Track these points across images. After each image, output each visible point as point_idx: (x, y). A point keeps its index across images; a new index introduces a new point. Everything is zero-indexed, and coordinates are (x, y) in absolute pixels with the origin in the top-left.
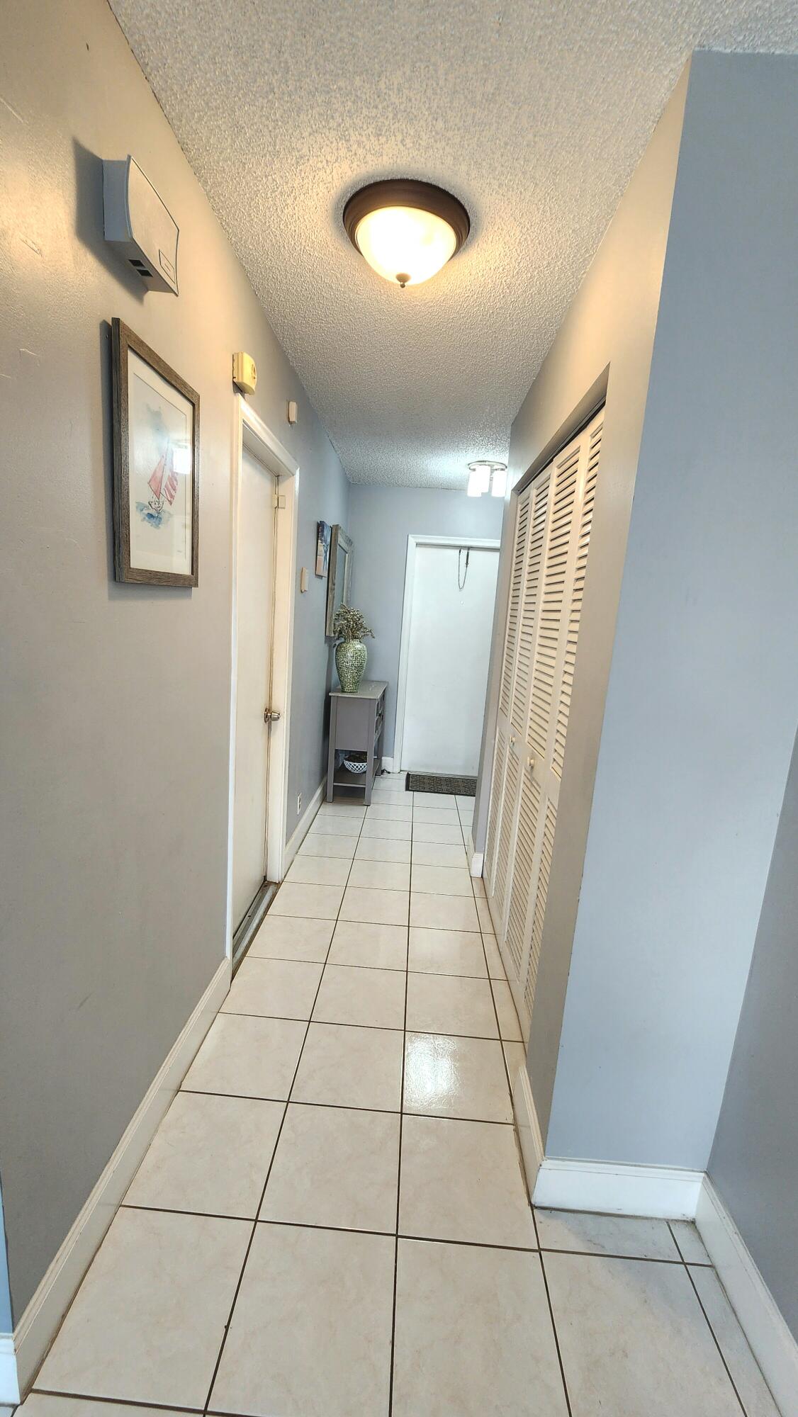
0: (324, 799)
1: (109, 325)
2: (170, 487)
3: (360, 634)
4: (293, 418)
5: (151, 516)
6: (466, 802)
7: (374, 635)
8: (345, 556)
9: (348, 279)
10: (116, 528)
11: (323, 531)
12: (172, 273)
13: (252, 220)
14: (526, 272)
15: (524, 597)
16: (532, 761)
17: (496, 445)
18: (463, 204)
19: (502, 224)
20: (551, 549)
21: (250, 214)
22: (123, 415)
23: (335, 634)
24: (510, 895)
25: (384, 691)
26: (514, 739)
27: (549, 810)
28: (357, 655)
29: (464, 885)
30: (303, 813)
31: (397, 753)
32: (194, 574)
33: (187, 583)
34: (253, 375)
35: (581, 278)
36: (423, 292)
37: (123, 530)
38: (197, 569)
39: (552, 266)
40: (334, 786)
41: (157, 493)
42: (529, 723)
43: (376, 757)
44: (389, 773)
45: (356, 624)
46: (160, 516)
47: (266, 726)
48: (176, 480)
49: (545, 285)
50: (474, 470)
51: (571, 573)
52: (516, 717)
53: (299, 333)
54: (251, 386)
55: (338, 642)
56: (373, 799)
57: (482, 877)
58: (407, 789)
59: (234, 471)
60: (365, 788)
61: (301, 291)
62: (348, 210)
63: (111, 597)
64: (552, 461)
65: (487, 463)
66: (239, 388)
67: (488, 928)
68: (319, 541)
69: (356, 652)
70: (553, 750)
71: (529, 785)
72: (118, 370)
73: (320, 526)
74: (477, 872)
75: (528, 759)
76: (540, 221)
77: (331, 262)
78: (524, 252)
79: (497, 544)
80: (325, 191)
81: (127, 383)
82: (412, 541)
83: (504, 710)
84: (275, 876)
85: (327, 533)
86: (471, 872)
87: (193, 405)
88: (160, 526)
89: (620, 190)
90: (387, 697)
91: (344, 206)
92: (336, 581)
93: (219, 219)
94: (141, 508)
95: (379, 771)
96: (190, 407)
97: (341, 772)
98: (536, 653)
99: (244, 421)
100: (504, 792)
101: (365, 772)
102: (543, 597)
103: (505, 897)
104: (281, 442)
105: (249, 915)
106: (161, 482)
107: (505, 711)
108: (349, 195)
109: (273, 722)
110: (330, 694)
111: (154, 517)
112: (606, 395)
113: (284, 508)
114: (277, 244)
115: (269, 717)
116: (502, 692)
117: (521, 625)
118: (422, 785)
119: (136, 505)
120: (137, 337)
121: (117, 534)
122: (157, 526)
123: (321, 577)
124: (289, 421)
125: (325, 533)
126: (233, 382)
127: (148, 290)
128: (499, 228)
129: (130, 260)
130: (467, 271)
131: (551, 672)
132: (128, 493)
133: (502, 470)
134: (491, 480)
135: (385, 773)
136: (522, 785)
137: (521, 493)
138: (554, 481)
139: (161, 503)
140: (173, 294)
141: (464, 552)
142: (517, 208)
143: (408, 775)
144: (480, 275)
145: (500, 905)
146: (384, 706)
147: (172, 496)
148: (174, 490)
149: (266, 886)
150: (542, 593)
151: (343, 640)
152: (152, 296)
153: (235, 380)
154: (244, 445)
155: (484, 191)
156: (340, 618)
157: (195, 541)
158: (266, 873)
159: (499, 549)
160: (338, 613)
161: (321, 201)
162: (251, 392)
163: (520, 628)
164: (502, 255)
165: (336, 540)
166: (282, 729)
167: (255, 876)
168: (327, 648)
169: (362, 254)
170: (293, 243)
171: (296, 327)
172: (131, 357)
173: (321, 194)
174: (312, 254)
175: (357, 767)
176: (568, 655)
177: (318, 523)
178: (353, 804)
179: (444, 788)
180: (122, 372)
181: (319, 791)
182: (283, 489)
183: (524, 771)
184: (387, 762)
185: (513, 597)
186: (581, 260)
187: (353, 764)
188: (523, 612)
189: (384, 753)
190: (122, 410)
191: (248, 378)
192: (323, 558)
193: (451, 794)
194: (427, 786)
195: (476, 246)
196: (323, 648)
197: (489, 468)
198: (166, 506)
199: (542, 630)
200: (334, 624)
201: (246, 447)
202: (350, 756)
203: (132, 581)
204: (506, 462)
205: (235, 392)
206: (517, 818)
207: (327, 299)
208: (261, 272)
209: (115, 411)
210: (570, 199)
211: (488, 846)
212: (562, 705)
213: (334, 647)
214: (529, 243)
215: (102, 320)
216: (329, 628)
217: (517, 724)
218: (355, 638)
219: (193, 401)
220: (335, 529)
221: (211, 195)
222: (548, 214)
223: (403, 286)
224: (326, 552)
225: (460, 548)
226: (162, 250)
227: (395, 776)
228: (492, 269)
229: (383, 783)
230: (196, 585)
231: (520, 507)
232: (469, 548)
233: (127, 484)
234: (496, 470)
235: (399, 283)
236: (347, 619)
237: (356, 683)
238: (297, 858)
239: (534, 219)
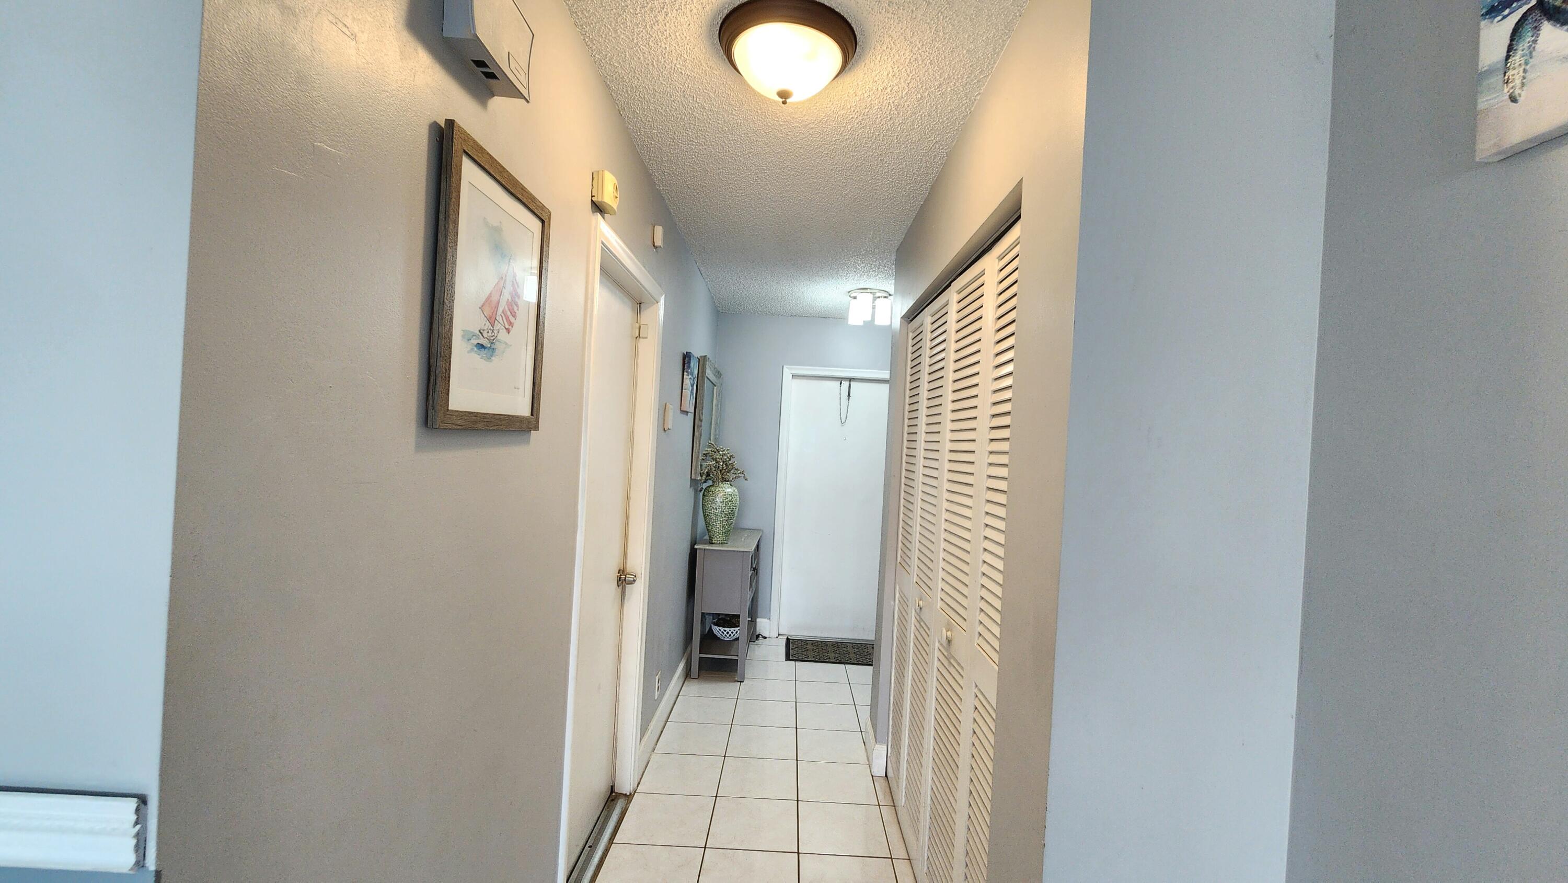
0: (687, 675)
1: (441, 127)
2: (509, 313)
3: (731, 476)
4: (659, 242)
5: (481, 346)
6: (861, 674)
7: (747, 477)
8: (714, 389)
9: (723, 99)
10: (432, 360)
11: (689, 363)
12: (523, 78)
13: (619, 36)
14: (916, 93)
15: (924, 434)
16: (949, 633)
17: (879, 272)
18: (850, 21)
19: (892, 43)
20: (955, 381)
21: (617, 30)
22: (451, 227)
23: (701, 476)
24: (929, 808)
25: (759, 541)
26: (921, 603)
27: (977, 699)
28: (727, 501)
29: (863, 790)
30: (661, 696)
31: (774, 614)
32: (535, 415)
33: (524, 426)
34: (615, 194)
35: (975, 100)
36: (804, 113)
37: (441, 363)
38: (538, 409)
39: (944, 87)
40: (700, 658)
41: (492, 320)
42: (941, 584)
43: (750, 619)
44: (765, 638)
45: (726, 465)
46: (493, 346)
47: (620, 590)
48: (517, 305)
49: (936, 107)
50: (855, 298)
51: (984, 410)
52: (922, 575)
53: (667, 155)
54: (614, 207)
55: (705, 486)
56: (748, 674)
57: (886, 776)
58: (788, 658)
59: (589, 296)
60: (737, 660)
61: (671, 111)
62: (724, 28)
63: (419, 447)
64: (949, 285)
65: (868, 291)
66: (598, 208)
67: (899, 852)
68: (685, 373)
69: (726, 496)
70: (978, 621)
71: (946, 663)
72: (449, 177)
73: (686, 358)
74: (879, 771)
75: (944, 631)
76: (932, 40)
77: (704, 81)
78: (914, 73)
79: (886, 375)
80: (700, 7)
81: (459, 192)
82: (788, 372)
83: (904, 565)
84: (625, 786)
85: (694, 364)
86: (872, 771)
87: (543, 222)
88: (493, 358)
89: (1018, 10)
90: (761, 546)
91: (720, 23)
92: (704, 418)
93: (582, 34)
94: (468, 336)
95: (755, 637)
96: (539, 224)
97: (709, 639)
98: (944, 501)
99: (602, 243)
100: (911, 668)
101: (737, 639)
102: (950, 436)
103: (922, 810)
104: (644, 267)
105: (589, 845)
106: (497, 307)
107: (906, 567)
108: (726, 12)
109: (627, 586)
110: (696, 547)
111: (486, 348)
112: (1020, 208)
113: (646, 338)
114: (645, 61)
115: (623, 579)
116: (900, 544)
117: (921, 467)
118: (805, 653)
119: (462, 333)
120: (474, 141)
121: (433, 369)
122: (489, 359)
123: (686, 413)
124: (654, 245)
125: (692, 365)
126: (592, 200)
127: (494, 96)
128: (887, 48)
129: (472, 60)
130: (852, 92)
131: (967, 524)
132: (451, 319)
133: (885, 297)
134: (874, 307)
135: (761, 638)
136: (936, 664)
137: (911, 321)
138: (954, 307)
139: (495, 332)
140: (523, 101)
141: (845, 384)
142: (907, 27)
143: (788, 640)
144: (866, 95)
145: (915, 820)
146: (758, 560)
147: (511, 324)
148: (514, 316)
149: (613, 800)
150: (948, 431)
151: (710, 483)
152: (498, 103)
153: (594, 199)
154: (602, 269)
155: (872, 9)
156: (707, 458)
157: (538, 375)
158: (614, 782)
159: (888, 381)
160: (705, 452)
161: (695, 17)
162: (612, 212)
163: (920, 470)
164: (890, 75)
165: (704, 372)
166: (638, 594)
167: (599, 786)
168: (693, 493)
169: (740, 73)
170: (663, 61)
171: (664, 149)
172: (467, 165)
173: (695, 11)
174: (683, 73)
175: (728, 633)
176: (988, 504)
177: (684, 354)
178: (723, 680)
179: (832, 655)
180: (454, 179)
181: (681, 666)
182: (646, 316)
183: (937, 644)
184: (764, 625)
185: (909, 434)
186: (976, 81)
187: (722, 629)
188: (923, 452)
189: (759, 614)
190: (450, 223)
191: (609, 196)
192: (689, 393)
193: (840, 663)
194: (811, 654)
195: (863, 67)
196: (688, 494)
197: (871, 296)
198: (502, 335)
199: (951, 473)
200: (701, 465)
201: (604, 270)
202: (719, 619)
203: (450, 426)
204: (892, 292)
205: (593, 212)
206: (931, 705)
207: (699, 119)
208: (627, 91)
209: (441, 223)
210: (964, 18)
211: (893, 735)
212: (985, 565)
213: (701, 491)
214: (920, 63)
215: (432, 121)
216: (696, 470)
217: (925, 583)
218: (725, 480)
219: (543, 218)
220: (702, 360)
221: (574, 9)
222: (941, 34)
223: (784, 103)
224: (692, 386)
225: (841, 380)
226: (510, 53)
227: (774, 641)
228: (879, 89)
229: (759, 651)
230: (536, 428)
231: (911, 335)
232: (851, 380)
233: (451, 308)
234: (879, 297)
235: (781, 100)
236: (716, 460)
237: (727, 533)
238: (655, 758)
239: (926, 38)
